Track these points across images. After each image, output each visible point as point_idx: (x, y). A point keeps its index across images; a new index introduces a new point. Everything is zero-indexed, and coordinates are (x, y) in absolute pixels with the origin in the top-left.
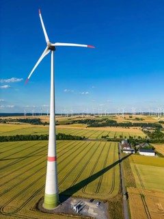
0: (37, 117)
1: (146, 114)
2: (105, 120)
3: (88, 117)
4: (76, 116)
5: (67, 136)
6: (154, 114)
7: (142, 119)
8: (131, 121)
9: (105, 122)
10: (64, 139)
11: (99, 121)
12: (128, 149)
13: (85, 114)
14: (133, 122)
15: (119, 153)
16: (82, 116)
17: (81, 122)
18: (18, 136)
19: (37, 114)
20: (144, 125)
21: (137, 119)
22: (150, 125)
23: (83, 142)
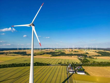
0: (25, 51)
1: (79, 49)
2: (60, 52)
3: (51, 50)
4: (45, 50)
5: (40, 63)
6: (83, 49)
7: (78, 52)
8: (72, 53)
9: (59, 53)
10: (39, 65)
11: (57, 53)
12: (72, 70)
13: (50, 49)
14: (73, 53)
15: (67, 74)
16: (48, 50)
17: (47, 53)
18: (13, 64)
19: (25, 49)
20: (79, 55)
21: (75, 52)
22: (81, 55)
23: (49, 67)
